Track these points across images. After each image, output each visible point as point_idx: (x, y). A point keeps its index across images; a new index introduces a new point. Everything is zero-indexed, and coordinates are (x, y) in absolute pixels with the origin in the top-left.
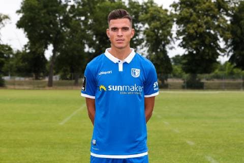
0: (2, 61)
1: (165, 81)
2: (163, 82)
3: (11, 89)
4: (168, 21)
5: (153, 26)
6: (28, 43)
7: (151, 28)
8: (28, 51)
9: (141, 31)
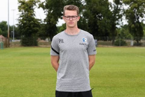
0: (37, 30)
1: (139, 42)
2: (138, 42)
3: (44, 47)
4: (142, 3)
5: (133, 6)
6: (46, 17)
7: (131, 8)
8: (46, 23)
9: (121, 9)
